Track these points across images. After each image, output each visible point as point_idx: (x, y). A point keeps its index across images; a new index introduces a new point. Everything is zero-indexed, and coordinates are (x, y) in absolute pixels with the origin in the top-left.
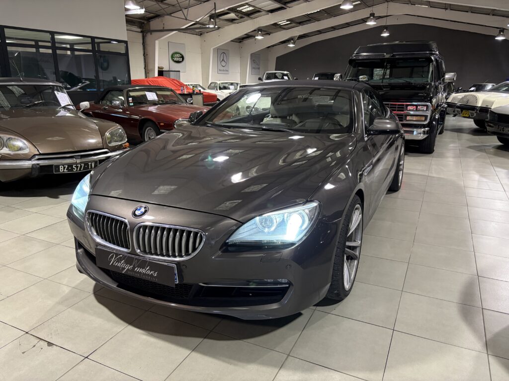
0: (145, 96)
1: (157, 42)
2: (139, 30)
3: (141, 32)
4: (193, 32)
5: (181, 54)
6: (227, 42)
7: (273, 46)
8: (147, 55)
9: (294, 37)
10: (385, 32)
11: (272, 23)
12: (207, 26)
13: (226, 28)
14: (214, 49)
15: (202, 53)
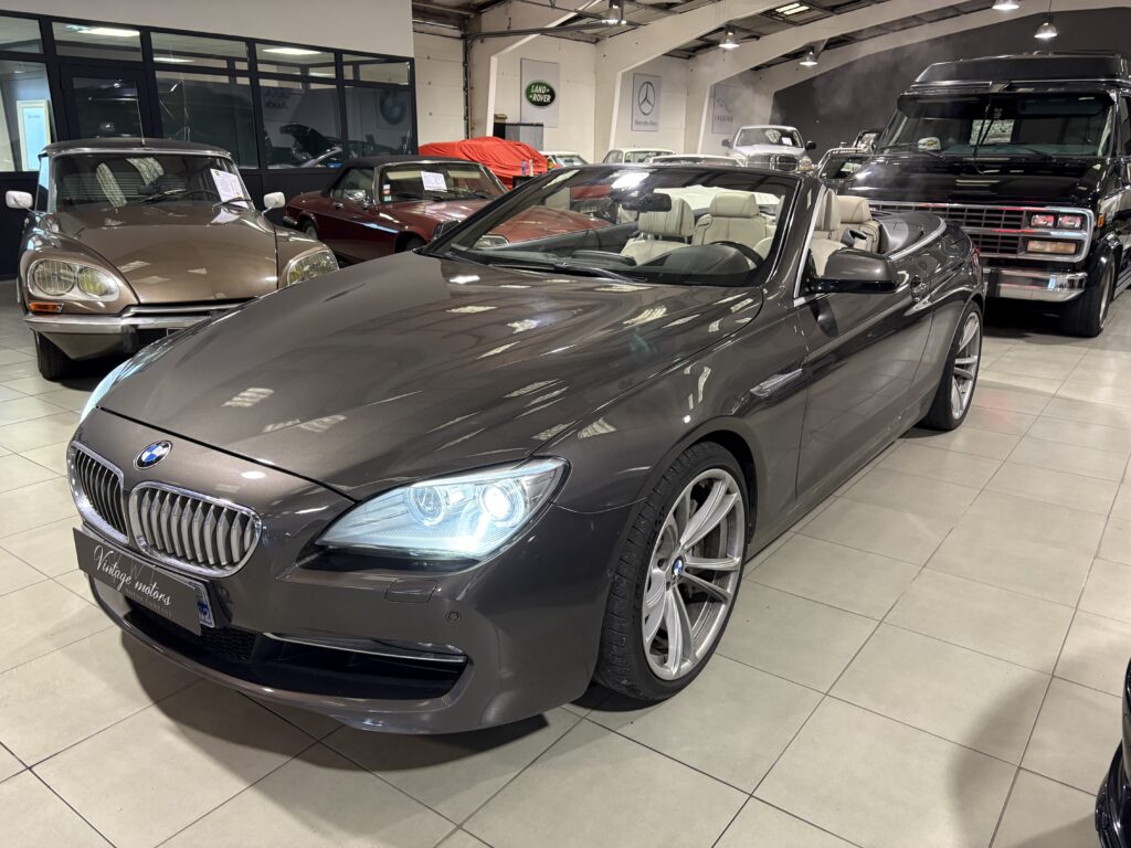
0: (420, 182)
1: (494, 60)
2: (458, 33)
3: (463, 37)
4: (578, 36)
5: (548, 87)
6: (655, 56)
7: (769, 65)
8: (472, 88)
9: (817, 43)
10: (1046, 29)
11: (761, 10)
12: (604, 21)
13: (654, 24)
14: (624, 75)
15: (597, 84)
